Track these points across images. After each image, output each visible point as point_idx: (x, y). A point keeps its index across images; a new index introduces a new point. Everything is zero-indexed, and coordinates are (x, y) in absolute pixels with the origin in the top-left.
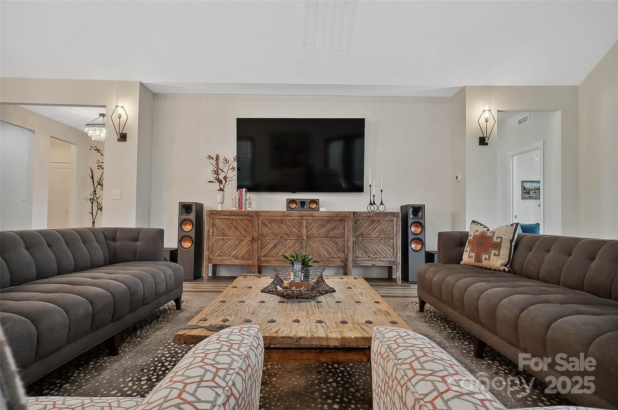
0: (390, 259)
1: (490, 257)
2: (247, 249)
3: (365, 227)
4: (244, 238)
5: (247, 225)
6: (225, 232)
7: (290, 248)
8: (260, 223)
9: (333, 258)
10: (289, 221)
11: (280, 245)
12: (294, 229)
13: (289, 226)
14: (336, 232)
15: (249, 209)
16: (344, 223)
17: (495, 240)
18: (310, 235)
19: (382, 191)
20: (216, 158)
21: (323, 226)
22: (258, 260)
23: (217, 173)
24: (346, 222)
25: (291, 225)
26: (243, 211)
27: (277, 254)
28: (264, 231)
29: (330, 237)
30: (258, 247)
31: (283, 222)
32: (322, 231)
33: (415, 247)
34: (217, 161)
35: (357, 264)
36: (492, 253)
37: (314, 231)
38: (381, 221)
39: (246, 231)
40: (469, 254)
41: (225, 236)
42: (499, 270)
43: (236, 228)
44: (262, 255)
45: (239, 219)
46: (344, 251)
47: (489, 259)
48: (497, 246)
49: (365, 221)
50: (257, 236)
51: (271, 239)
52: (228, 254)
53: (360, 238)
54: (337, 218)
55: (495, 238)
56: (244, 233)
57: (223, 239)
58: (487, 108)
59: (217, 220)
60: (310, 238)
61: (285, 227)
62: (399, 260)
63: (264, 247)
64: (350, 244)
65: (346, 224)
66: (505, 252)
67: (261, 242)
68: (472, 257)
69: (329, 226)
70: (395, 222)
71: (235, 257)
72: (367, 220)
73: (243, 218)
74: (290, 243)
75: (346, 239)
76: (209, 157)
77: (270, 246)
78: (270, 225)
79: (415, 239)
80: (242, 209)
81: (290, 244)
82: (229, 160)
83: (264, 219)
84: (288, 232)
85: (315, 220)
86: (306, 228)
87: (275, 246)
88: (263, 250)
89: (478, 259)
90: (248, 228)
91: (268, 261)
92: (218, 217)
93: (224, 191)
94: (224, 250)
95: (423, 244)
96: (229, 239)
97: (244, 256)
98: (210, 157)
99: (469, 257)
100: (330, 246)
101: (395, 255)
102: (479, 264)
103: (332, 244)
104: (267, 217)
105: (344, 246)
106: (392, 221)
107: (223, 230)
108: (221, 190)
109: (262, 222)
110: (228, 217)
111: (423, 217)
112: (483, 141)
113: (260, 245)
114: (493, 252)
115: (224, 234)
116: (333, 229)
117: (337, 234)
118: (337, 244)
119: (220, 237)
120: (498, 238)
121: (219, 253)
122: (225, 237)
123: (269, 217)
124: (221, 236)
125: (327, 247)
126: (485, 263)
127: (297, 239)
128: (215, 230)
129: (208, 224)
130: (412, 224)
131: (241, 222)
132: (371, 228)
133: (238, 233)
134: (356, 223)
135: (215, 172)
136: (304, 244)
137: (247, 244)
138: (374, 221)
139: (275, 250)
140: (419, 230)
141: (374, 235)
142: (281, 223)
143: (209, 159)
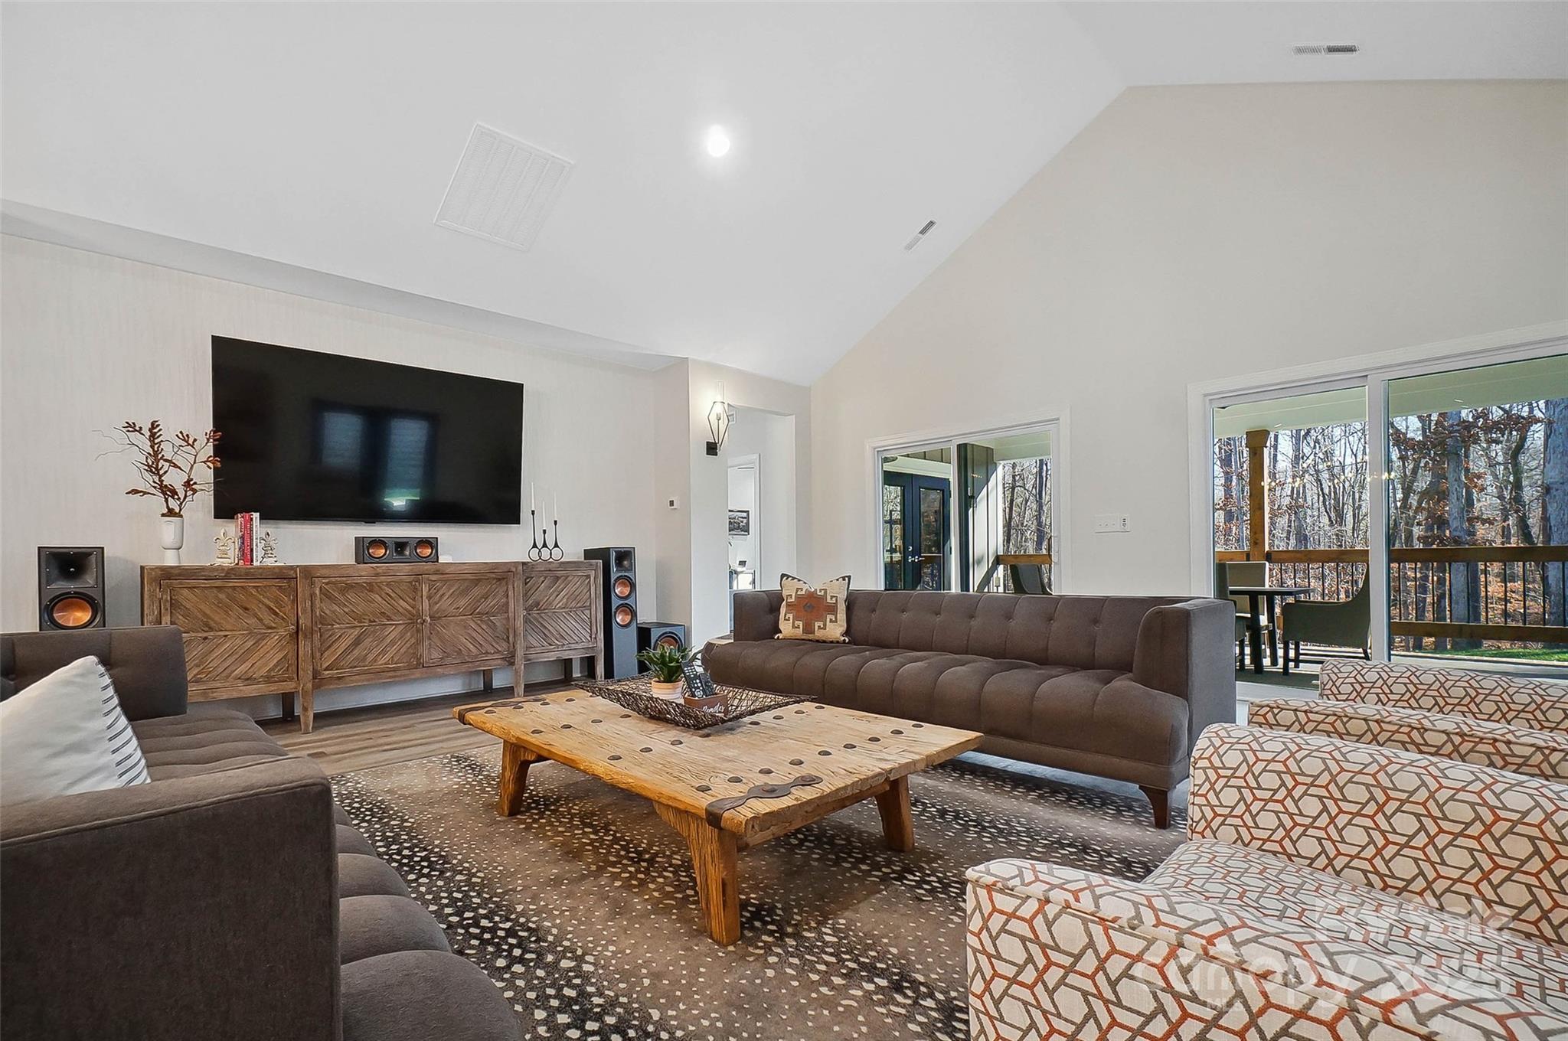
0: (586, 645)
1: (825, 625)
2: (280, 656)
3: (542, 591)
4: (269, 631)
5: (277, 601)
6: (213, 620)
7: (392, 643)
8: (318, 592)
9: (487, 653)
10: (388, 584)
11: (370, 640)
12: (402, 602)
13: (390, 596)
14: (491, 602)
15: (269, 562)
16: (507, 584)
17: (829, 601)
18: (437, 611)
19: (556, 522)
20: (150, 430)
21: (464, 593)
22: (314, 678)
23: (154, 469)
24: (510, 583)
25: (393, 595)
26: (258, 568)
27: (364, 658)
28: (327, 612)
29: (479, 613)
30: (312, 650)
31: (376, 588)
32: (462, 602)
33: (623, 620)
34: (154, 439)
35: (529, 660)
36: (828, 620)
37: (445, 604)
38: (570, 578)
39: (276, 614)
40: (793, 623)
41: (211, 629)
42: (838, 642)
43: (246, 609)
44: (324, 666)
45: (254, 587)
46: (508, 637)
47: (825, 628)
48: (833, 609)
49: (542, 579)
50: (309, 624)
51: (347, 628)
52: (223, 675)
53: (535, 612)
54: (494, 575)
55: (829, 597)
56: (268, 619)
57: (206, 638)
58: (719, 398)
59: (185, 592)
60: (439, 618)
61: (380, 599)
62: (601, 645)
63: (330, 647)
64: (520, 623)
65: (510, 587)
66: (842, 615)
67: (321, 636)
68: (798, 627)
69: (477, 591)
70: (592, 578)
71: (248, 679)
72: (545, 578)
73: (266, 582)
74: (392, 633)
75: (511, 615)
76: (130, 426)
77: (343, 644)
78: (342, 598)
79: (622, 605)
80: (252, 561)
81: (392, 637)
82: (195, 440)
83: (327, 584)
84: (386, 607)
85: (447, 581)
86: (429, 598)
87: (357, 642)
88: (326, 655)
89: (808, 628)
90: (280, 607)
91: (339, 678)
92: (188, 583)
93: (181, 516)
94: (210, 665)
95: (634, 614)
96: (226, 636)
97: (273, 674)
98: (132, 427)
99: (794, 627)
100: (480, 631)
101: (593, 636)
102: (811, 636)
103: (484, 627)
104: (333, 580)
105: (508, 629)
106: (588, 577)
107: (205, 614)
108: (171, 513)
109: (321, 590)
110: (218, 583)
111: (632, 568)
112: (712, 449)
113: (317, 643)
114: (829, 617)
115: (207, 625)
116: (486, 597)
117: (494, 606)
118: (493, 627)
119: (194, 634)
120: (832, 597)
121: (197, 674)
122: (212, 634)
123: (339, 579)
124: (198, 632)
125: (474, 634)
126: (819, 634)
127: (409, 624)
128: (180, 617)
129: (156, 604)
130: (616, 580)
131: (258, 592)
132: (554, 592)
133: (253, 621)
134: (526, 584)
135: (148, 466)
136: (426, 632)
137: (280, 644)
138: (558, 578)
139: (356, 652)
140: (627, 591)
141: (559, 602)
142: (371, 591)
143: (128, 431)
